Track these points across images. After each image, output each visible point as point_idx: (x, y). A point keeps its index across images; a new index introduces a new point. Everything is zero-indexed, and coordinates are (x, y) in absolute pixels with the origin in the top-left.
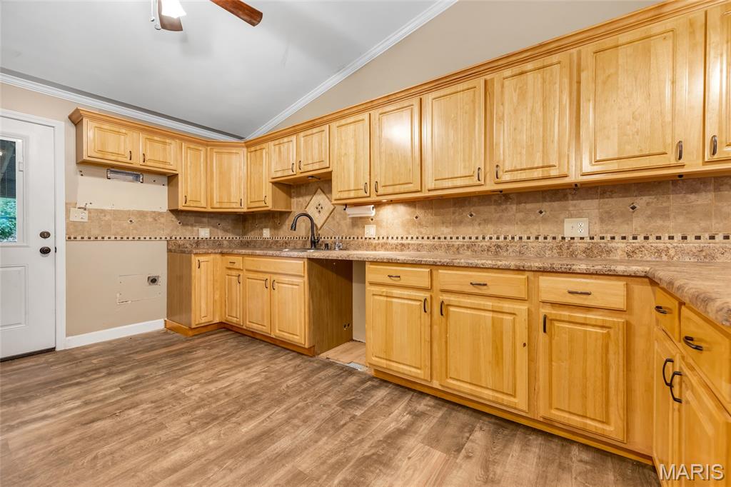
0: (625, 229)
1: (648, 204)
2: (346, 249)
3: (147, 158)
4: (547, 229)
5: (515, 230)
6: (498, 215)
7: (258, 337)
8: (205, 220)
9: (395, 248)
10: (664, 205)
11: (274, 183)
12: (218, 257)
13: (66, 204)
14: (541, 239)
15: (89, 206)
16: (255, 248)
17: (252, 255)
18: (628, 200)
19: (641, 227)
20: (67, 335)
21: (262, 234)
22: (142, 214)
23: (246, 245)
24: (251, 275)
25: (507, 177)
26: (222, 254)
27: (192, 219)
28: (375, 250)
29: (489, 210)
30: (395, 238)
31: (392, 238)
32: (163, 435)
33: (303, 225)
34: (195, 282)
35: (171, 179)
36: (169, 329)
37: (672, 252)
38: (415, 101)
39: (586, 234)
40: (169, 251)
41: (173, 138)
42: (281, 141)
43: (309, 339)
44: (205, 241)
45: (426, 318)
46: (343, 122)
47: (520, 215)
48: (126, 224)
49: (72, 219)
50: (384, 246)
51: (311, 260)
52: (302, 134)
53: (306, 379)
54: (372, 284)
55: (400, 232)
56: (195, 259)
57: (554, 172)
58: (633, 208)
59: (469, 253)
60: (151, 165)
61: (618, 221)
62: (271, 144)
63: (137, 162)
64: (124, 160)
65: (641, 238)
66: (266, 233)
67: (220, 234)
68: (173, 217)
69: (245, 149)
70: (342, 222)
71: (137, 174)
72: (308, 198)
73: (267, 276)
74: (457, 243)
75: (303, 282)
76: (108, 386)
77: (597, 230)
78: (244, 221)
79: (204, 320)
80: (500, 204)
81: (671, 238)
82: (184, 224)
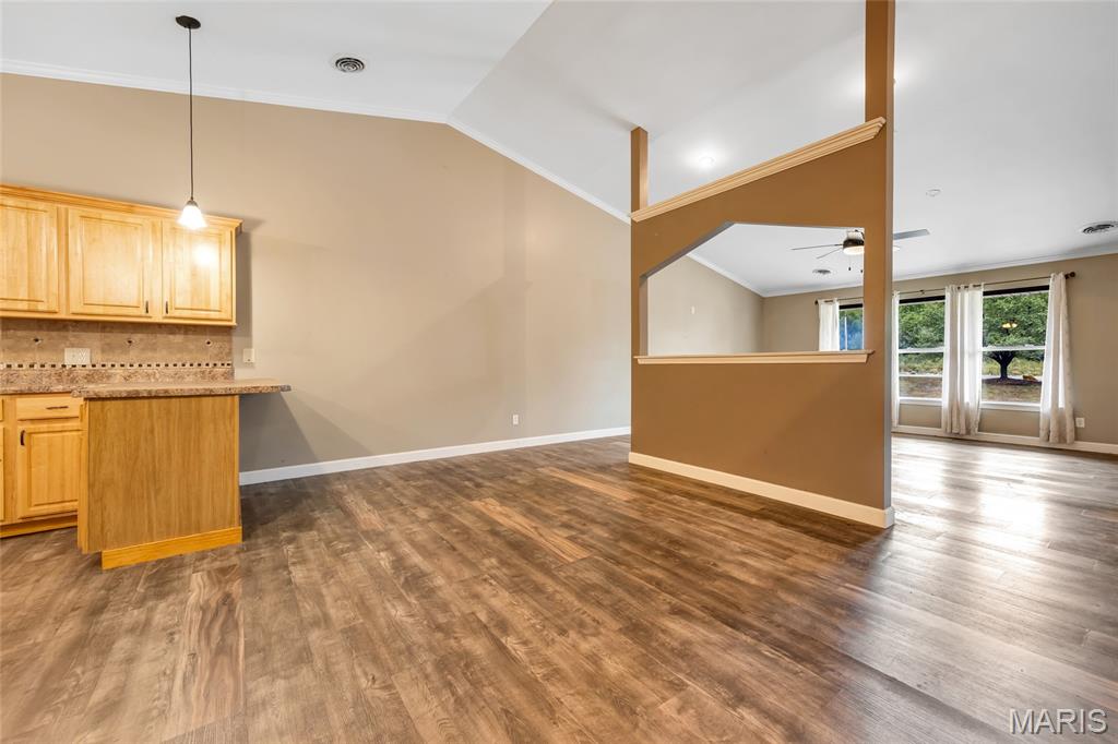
0: (123, 359)
1: (141, 340)
4: (44, 358)
14: (37, 367)
18: (126, 336)
19: (136, 357)
37: (157, 376)
39: (88, 363)
57: (42, 307)
58: (130, 342)
61: (117, 352)
77: (99, 359)
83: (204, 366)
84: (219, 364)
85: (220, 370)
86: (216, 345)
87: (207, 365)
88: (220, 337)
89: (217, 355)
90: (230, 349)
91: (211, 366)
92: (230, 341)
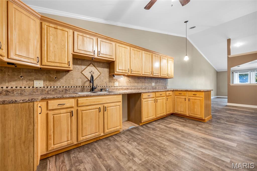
6: (144, 81)
9: (125, 89)
28: (119, 90)
30: (124, 86)
31: (123, 86)
50: (122, 89)
55: (125, 84)
58: (158, 81)
72: (83, 67)
77: (155, 84)
81: (160, 86)
89: (165, 84)
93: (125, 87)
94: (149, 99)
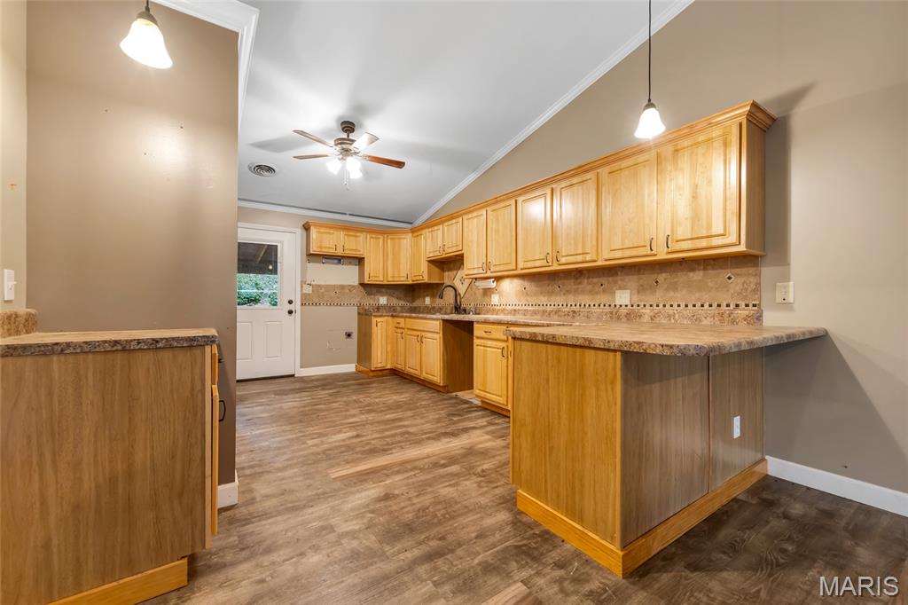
0: (652, 299)
1: (665, 279)
2: (479, 314)
3: (346, 248)
4: (604, 299)
5: (585, 299)
6: (576, 287)
7: (415, 380)
8: (384, 290)
9: (510, 312)
10: (675, 280)
11: (429, 261)
12: (390, 318)
13: (301, 282)
14: (602, 306)
15: (313, 283)
16: (419, 312)
17: (410, 317)
18: (654, 277)
19: (662, 297)
20: (301, 367)
21: (424, 302)
22: (342, 287)
23: (413, 310)
24: (409, 332)
25: (563, 260)
26: (393, 316)
27: (374, 290)
28: (498, 314)
29: (570, 284)
30: (511, 305)
31: (509, 305)
32: (348, 413)
33: (449, 295)
34: (374, 336)
35: (360, 261)
36: (358, 371)
37: (677, 316)
38: (513, 202)
39: (628, 303)
40: (359, 314)
41: (361, 231)
42: (433, 229)
43: (443, 379)
44: (384, 307)
45: (505, 360)
46: (470, 216)
47: (589, 287)
48: (333, 294)
49: (304, 291)
50: (503, 311)
51: (445, 321)
52: (446, 224)
53: (449, 415)
54: (478, 338)
55: (514, 300)
56: (374, 320)
57: (588, 258)
58: (657, 282)
59: (556, 317)
60: (348, 253)
61: (648, 292)
62: (427, 230)
63: (340, 252)
64: (332, 251)
65: (661, 306)
66: (428, 300)
67: (394, 302)
68: (361, 289)
69: (410, 234)
70: (477, 292)
71: (339, 259)
72: (455, 272)
73: (419, 333)
74: (549, 308)
75: (439, 337)
76: (323, 394)
77: (635, 298)
78: (412, 291)
79: (379, 365)
80: (577, 279)
81: (671, 306)
82: (369, 294)
83: (724, 307)
84: (742, 305)
85: (742, 312)
86: (738, 280)
87: (728, 305)
88: (744, 270)
89: (739, 293)
90: (758, 284)
91: (732, 307)
92: (758, 275)
93: (510, 308)
94: (489, 343)
